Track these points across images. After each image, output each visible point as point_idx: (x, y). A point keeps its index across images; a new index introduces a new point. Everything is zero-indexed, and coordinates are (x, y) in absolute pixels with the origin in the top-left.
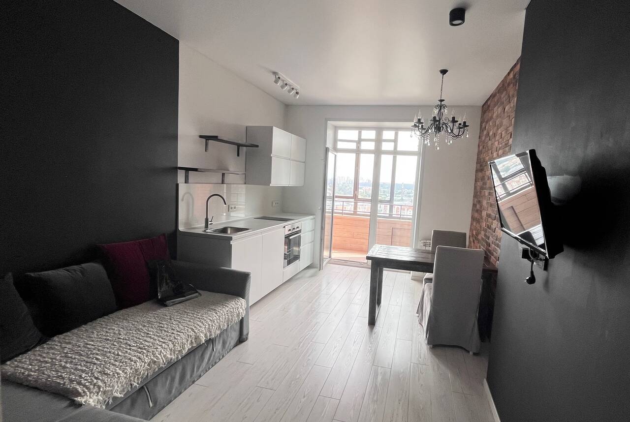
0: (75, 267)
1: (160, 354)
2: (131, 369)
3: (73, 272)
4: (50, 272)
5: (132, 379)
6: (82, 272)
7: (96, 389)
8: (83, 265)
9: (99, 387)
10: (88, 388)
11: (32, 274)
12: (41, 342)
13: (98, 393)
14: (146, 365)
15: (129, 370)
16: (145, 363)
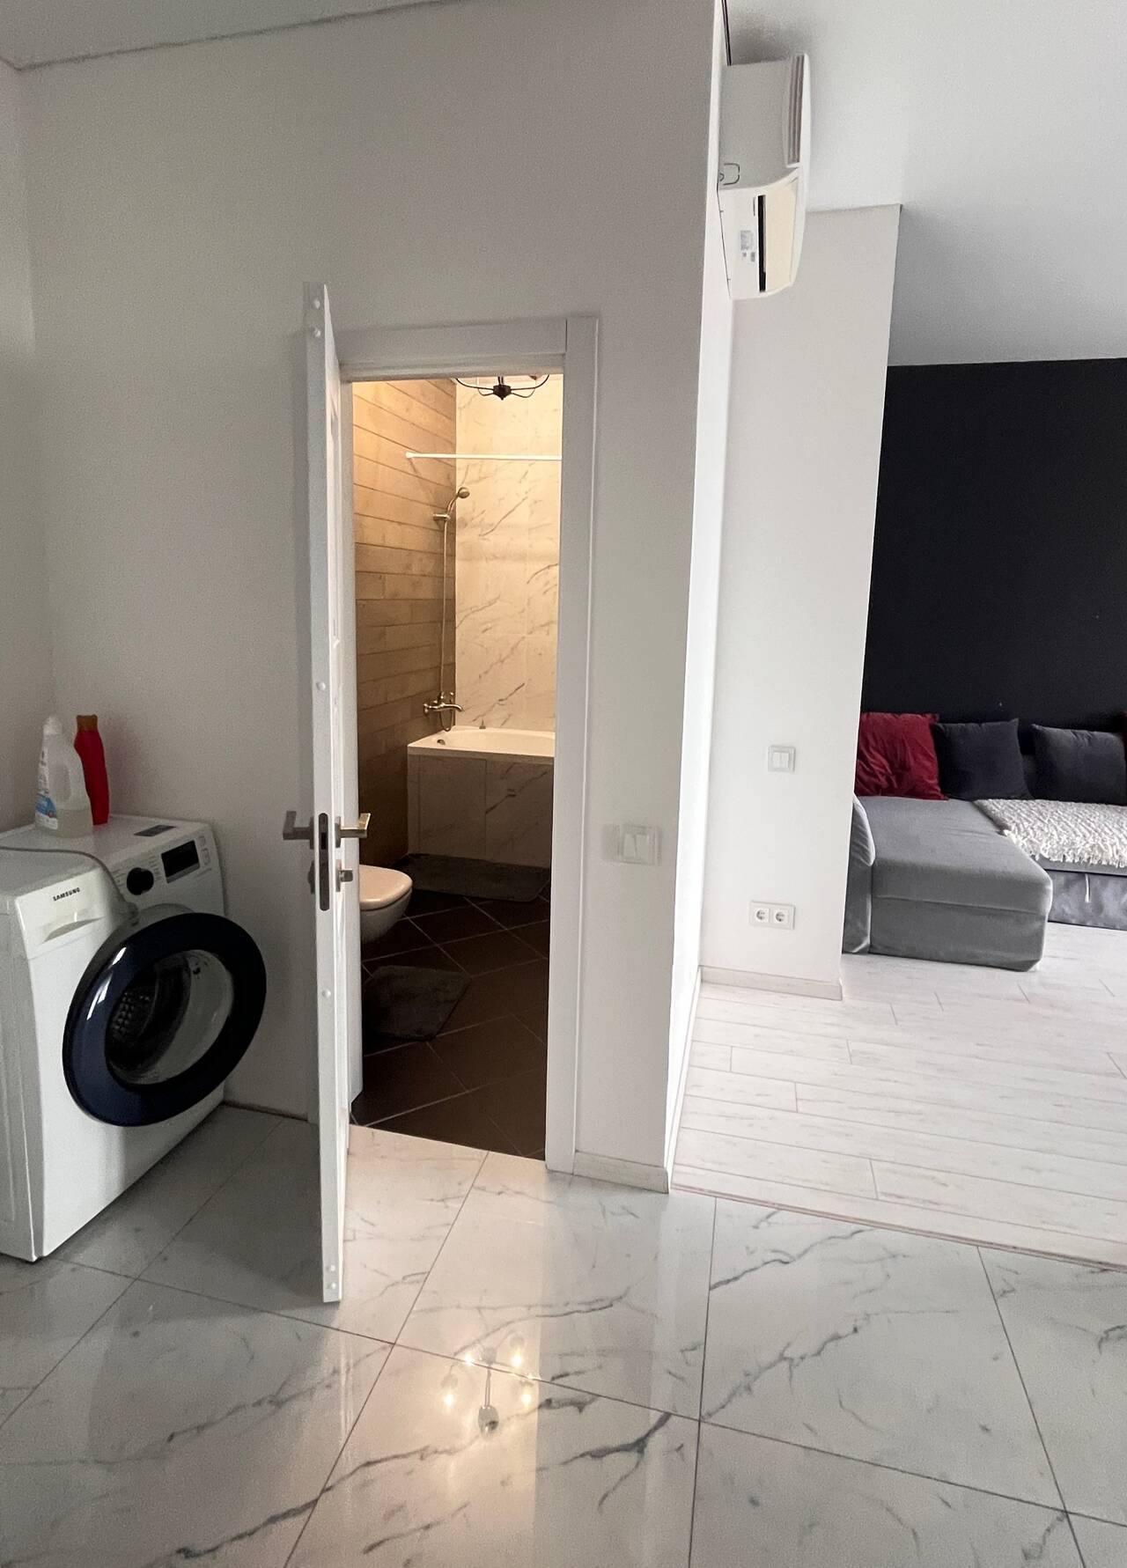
0: (1085, 732)
1: (1112, 846)
2: (1068, 838)
3: (1079, 736)
4: (1055, 730)
5: (1066, 849)
6: (1089, 739)
7: (1025, 834)
8: (1095, 733)
9: (1028, 834)
10: (1019, 829)
11: (1037, 727)
12: (1022, 797)
13: (1024, 838)
14: (1088, 846)
15: (1064, 838)
16: (1087, 843)
